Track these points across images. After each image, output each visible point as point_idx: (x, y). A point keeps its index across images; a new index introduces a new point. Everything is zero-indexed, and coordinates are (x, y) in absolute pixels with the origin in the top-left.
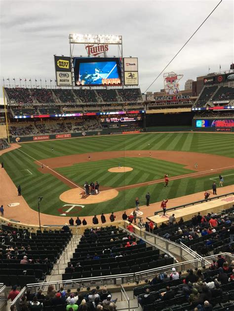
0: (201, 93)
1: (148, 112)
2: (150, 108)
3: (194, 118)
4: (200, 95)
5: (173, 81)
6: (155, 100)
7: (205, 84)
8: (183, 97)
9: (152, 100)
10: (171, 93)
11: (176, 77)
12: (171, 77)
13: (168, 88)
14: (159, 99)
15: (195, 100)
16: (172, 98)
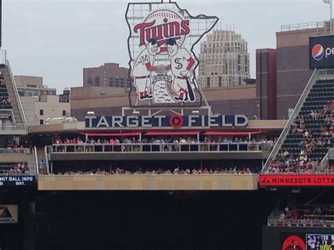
0: (300, 104)
1: (49, 182)
2: (59, 166)
3: (272, 222)
4: (293, 113)
5: (172, 42)
6: (81, 126)
7: (314, 65)
8: (218, 120)
9: (67, 127)
10: (161, 96)
11: (185, 24)
12: (160, 22)
13: (147, 73)
14: (103, 121)
15: (273, 134)
16: (165, 122)
